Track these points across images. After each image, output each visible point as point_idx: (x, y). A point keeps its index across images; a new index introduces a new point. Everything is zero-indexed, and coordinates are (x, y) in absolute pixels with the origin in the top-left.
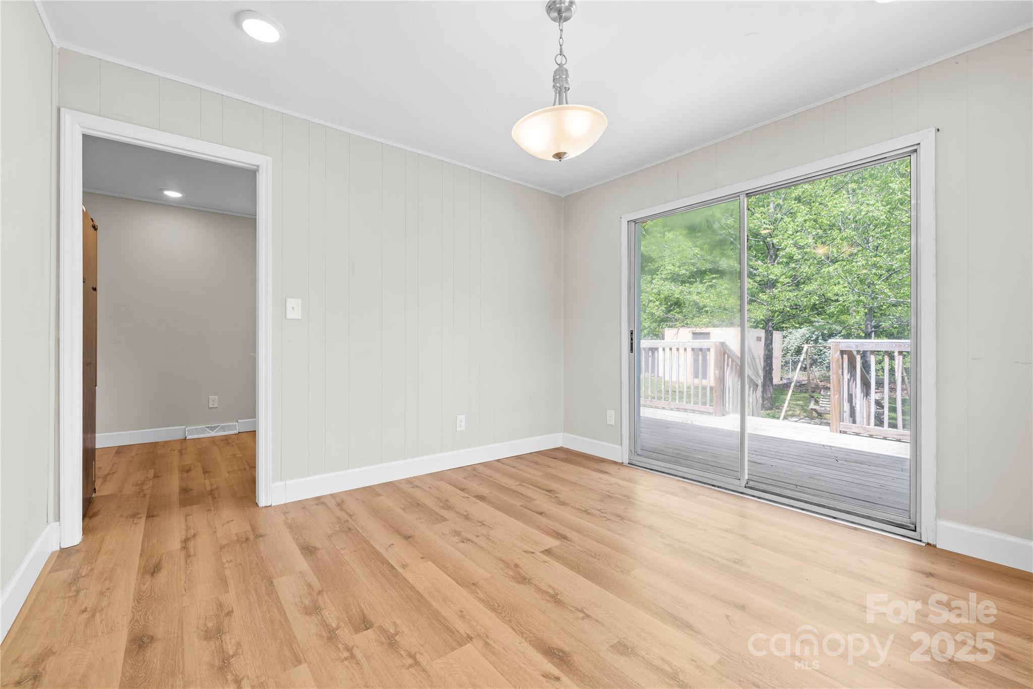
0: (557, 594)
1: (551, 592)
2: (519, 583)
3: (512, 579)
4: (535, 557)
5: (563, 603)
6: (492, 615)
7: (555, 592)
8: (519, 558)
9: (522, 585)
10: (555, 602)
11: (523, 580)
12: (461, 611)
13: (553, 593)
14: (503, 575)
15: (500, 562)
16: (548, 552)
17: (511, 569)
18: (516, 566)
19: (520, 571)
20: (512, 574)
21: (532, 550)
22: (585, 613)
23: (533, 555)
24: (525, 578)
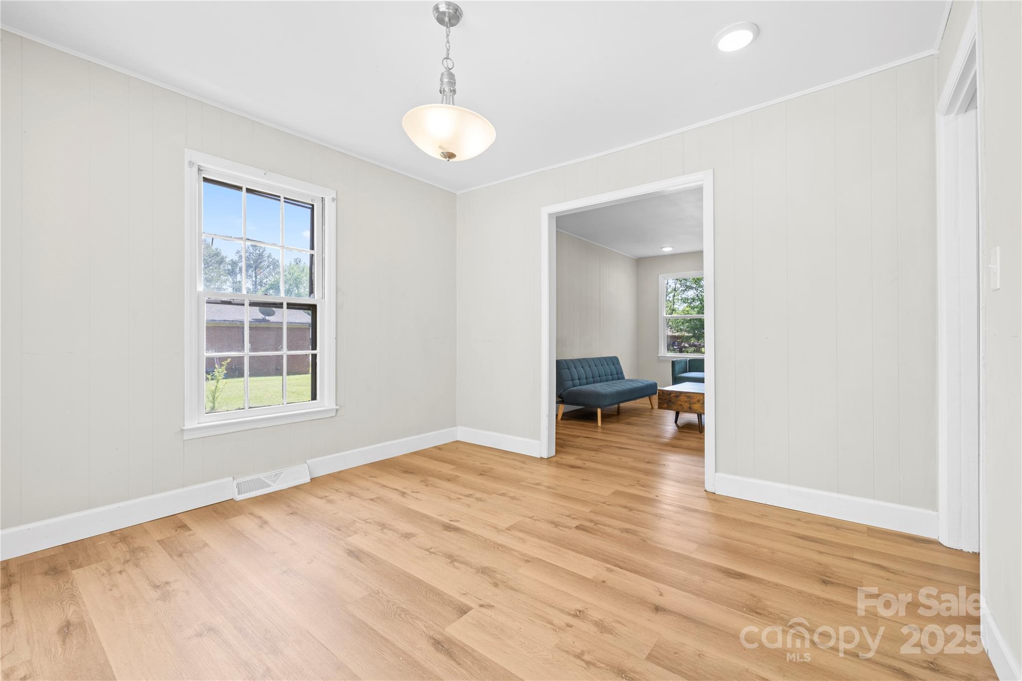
0: (451, 562)
1: (457, 564)
2: (487, 567)
3: (495, 570)
4: (477, 600)
5: (446, 557)
6: (499, 542)
7: (453, 564)
8: (496, 595)
9: (483, 566)
10: (453, 556)
11: (484, 571)
12: (524, 542)
13: (454, 563)
14: (505, 572)
15: (516, 587)
16: (463, 610)
17: (501, 581)
18: (496, 585)
19: (490, 580)
20: (498, 575)
21: (483, 609)
22: (429, 552)
23: (481, 603)
24: (483, 572)
